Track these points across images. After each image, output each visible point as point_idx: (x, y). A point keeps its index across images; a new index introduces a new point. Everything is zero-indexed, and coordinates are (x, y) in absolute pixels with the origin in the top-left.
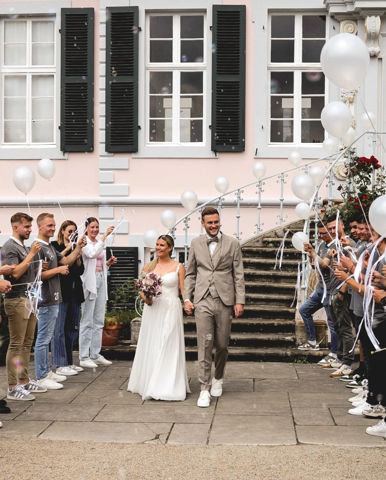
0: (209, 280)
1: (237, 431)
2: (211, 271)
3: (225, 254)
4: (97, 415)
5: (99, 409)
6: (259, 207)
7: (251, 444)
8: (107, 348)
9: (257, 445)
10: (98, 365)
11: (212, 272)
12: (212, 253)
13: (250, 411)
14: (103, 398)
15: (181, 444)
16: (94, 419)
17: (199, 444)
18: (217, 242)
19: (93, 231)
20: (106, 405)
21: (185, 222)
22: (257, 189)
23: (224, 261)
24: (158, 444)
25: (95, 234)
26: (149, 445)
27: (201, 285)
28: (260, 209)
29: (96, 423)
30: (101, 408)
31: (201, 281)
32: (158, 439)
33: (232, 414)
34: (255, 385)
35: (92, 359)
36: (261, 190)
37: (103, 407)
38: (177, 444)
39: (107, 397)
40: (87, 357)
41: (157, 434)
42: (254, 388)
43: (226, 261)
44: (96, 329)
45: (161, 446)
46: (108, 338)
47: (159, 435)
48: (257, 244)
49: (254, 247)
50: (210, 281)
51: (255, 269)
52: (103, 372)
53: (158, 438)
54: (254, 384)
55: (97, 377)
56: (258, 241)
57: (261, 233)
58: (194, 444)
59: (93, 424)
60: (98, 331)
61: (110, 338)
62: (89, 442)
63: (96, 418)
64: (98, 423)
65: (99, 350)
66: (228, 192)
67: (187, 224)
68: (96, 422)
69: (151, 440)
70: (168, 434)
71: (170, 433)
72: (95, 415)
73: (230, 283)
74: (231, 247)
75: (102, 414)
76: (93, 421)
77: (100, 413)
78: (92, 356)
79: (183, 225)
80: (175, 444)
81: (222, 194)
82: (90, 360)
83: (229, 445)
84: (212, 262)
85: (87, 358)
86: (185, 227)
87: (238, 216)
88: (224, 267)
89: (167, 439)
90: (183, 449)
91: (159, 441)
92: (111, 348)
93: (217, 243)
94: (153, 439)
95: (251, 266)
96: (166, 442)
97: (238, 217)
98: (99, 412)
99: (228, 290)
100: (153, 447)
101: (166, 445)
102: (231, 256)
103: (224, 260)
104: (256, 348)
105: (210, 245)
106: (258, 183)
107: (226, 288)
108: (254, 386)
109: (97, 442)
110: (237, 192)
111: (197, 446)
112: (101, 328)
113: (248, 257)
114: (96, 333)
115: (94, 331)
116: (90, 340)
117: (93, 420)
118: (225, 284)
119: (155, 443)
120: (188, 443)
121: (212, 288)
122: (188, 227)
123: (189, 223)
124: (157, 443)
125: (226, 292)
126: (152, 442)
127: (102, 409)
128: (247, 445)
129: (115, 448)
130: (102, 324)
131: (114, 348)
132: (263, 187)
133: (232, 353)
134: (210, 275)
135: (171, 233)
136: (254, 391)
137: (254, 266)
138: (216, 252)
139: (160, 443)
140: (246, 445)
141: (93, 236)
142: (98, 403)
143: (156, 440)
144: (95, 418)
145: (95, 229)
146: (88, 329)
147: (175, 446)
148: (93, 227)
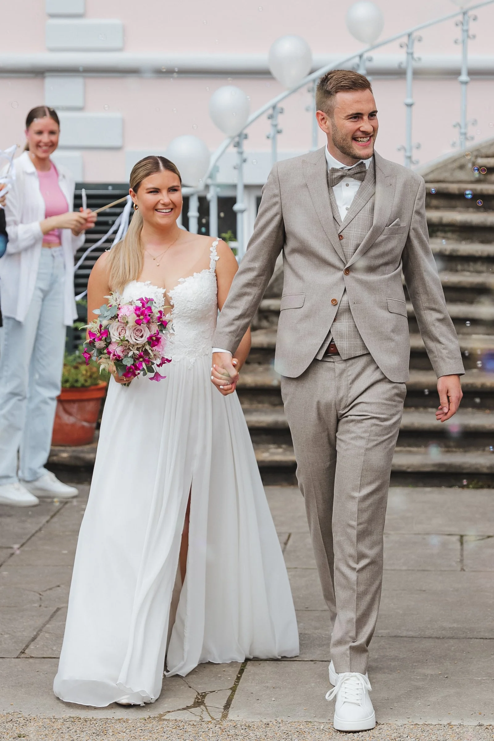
0: (334, 300)
1: (420, 684)
2: (339, 269)
3: (386, 220)
4: (34, 639)
5: (40, 622)
6: (464, 77)
7: (460, 722)
8: (64, 451)
9: (476, 723)
10: (38, 497)
11: (341, 273)
12: (343, 213)
13: (455, 625)
14: (50, 589)
15: (265, 721)
16: (24, 650)
17: (316, 719)
18: (362, 180)
19: (40, 142)
20: (58, 609)
21: (271, 117)
22: (458, 33)
23: (383, 241)
24: (202, 720)
25: (45, 152)
26: (177, 724)
27: (307, 317)
28: (466, 83)
29: (31, 660)
30: (47, 618)
31: (307, 305)
32: (202, 707)
33: (404, 634)
34: (465, 553)
35: (23, 481)
36: (468, 35)
37: (52, 616)
38: (256, 720)
39: (62, 586)
40: (7, 477)
41: (200, 692)
42: (462, 561)
43: (388, 239)
44: (37, 400)
45: (211, 726)
46: (67, 425)
47: (204, 696)
48: (461, 175)
49: (453, 182)
50: (334, 302)
51: (457, 240)
52: (52, 517)
53: (202, 703)
54: (462, 549)
55: (37, 532)
56: (462, 167)
57: (470, 145)
58: (301, 719)
59: (21, 664)
60: (43, 406)
61: (73, 425)
62: (10, 717)
63: (32, 647)
64: (37, 661)
65: (43, 457)
66: (380, 40)
67: (275, 123)
68: (32, 657)
69: (184, 709)
70: (229, 692)
71: (234, 690)
72: (30, 639)
73: (397, 311)
74: (404, 196)
75: (47, 635)
76: (23, 655)
77: (42, 634)
78: (23, 472)
79: (266, 126)
80: (250, 720)
81: (367, 47)
82: (17, 485)
83: (399, 723)
84: (344, 241)
85: (10, 480)
86: (271, 131)
87: (409, 101)
88: (381, 261)
89: (227, 706)
90: (270, 734)
91: (205, 713)
92: (74, 451)
93: (358, 183)
94: (188, 708)
95: (445, 232)
96: (225, 716)
97: (410, 105)
98: (40, 630)
99: (393, 331)
100: (189, 728)
101: (225, 723)
102: (402, 225)
103: (382, 237)
104: (465, 452)
105: (336, 189)
106: (460, 18)
107: (389, 327)
108: (462, 555)
109: (34, 716)
110: (405, 40)
111: (310, 725)
112: (52, 399)
113: (437, 208)
114: (37, 411)
115: (32, 406)
116: (19, 429)
117: (23, 652)
118: (386, 314)
119: (194, 718)
120: (285, 719)
121: (344, 325)
122: (279, 132)
123: (281, 120)
124: (198, 719)
125: (390, 339)
126: (186, 716)
127: (48, 622)
128: (449, 724)
129: (83, 735)
130: (54, 385)
131: (82, 452)
132: (473, 27)
133: (400, 466)
134: (336, 284)
135: (235, 146)
136: (463, 570)
137: (453, 232)
138: (354, 213)
139: (207, 718)
140: (445, 723)
141: (42, 155)
142: (36, 605)
143: (197, 710)
144: (27, 646)
145: (45, 138)
146: (14, 400)
147: (249, 727)
148: (40, 133)
